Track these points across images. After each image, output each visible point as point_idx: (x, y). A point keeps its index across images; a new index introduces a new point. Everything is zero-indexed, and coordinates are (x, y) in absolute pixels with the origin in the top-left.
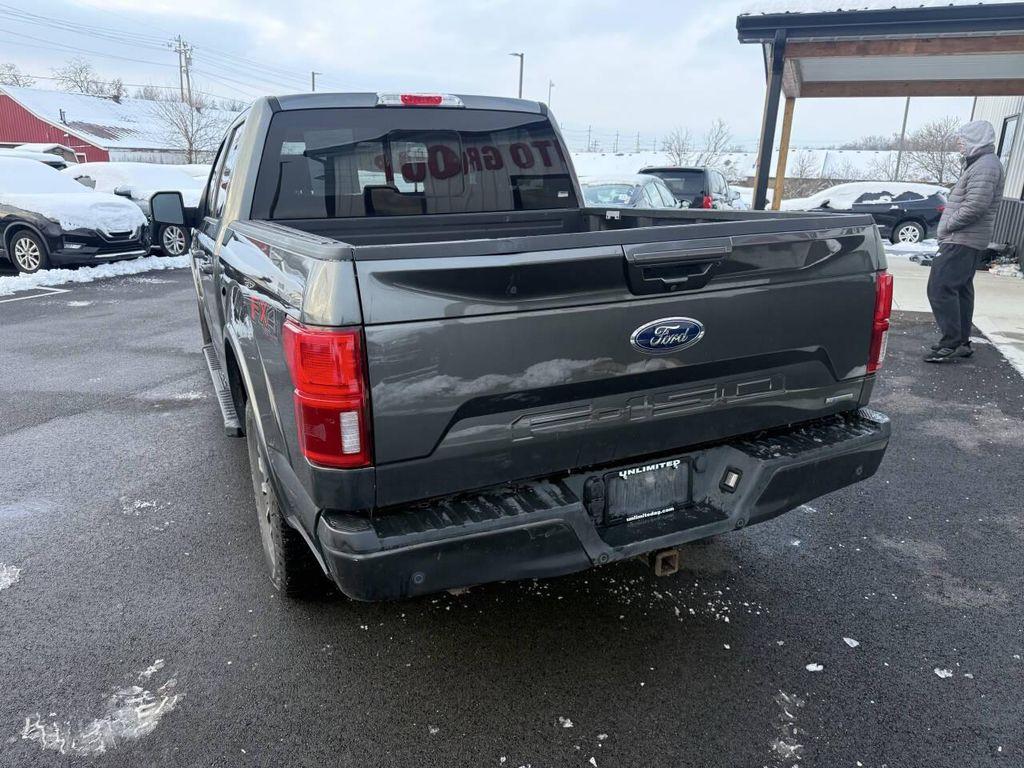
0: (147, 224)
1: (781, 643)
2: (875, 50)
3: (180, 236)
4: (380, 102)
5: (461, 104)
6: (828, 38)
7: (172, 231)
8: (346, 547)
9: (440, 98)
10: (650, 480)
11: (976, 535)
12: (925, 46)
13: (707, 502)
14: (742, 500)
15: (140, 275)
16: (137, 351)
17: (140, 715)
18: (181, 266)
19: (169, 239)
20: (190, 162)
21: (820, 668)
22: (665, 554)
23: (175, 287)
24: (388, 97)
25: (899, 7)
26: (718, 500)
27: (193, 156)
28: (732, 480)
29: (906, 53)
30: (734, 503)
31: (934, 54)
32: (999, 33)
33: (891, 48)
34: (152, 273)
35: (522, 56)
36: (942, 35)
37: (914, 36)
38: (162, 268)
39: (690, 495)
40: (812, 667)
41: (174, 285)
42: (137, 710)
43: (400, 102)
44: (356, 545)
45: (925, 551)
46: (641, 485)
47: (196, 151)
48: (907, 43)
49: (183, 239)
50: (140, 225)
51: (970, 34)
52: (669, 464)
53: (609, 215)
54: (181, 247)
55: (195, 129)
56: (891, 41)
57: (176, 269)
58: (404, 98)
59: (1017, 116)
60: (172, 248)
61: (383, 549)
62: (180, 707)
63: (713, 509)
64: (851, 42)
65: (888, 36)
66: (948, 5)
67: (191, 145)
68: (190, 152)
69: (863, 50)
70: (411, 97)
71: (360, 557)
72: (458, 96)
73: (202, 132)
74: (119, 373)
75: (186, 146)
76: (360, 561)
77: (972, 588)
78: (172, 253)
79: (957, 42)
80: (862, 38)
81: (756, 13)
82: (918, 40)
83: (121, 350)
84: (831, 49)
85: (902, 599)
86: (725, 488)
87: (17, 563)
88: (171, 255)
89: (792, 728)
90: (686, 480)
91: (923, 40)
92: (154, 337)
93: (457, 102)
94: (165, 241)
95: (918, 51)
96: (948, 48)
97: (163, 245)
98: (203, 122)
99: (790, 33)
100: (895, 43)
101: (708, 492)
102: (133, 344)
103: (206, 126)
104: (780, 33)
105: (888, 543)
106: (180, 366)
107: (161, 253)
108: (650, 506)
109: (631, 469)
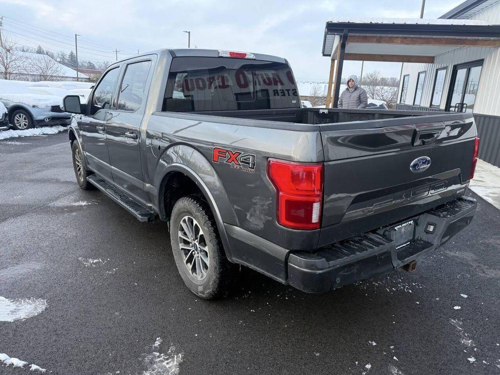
0: (7, 112)
1: (438, 299)
2: (384, 41)
3: (25, 119)
4: (220, 55)
5: (254, 58)
6: (364, 35)
7: (20, 116)
8: (314, 267)
9: (246, 55)
10: (403, 230)
11: (482, 248)
12: (404, 41)
13: (419, 238)
14: (438, 237)
15: (6, 140)
16: (32, 181)
17: (167, 366)
18: (28, 135)
19: (18, 121)
20: (6, 79)
21: (460, 308)
22: (413, 263)
23: (32, 146)
24: (224, 52)
25: (396, 23)
26: (425, 237)
27: (8, 76)
28: (431, 228)
29: (396, 43)
30: (434, 238)
31: (408, 44)
32: (434, 37)
33: (390, 41)
34: (12, 139)
35: (189, 33)
36: (411, 36)
37: (400, 36)
38: (17, 136)
39: (414, 235)
40: (456, 308)
41: (30, 145)
42: (164, 364)
43: (229, 55)
44: (320, 266)
45: (468, 256)
46: (400, 233)
47: (9, 73)
48: (397, 39)
49: (27, 121)
50: (4, 113)
51: (423, 36)
52: (410, 223)
53: (321, 111)
54: (25, 125)
55: (8, 61)
56: (391, 37)
57: (25, 137)
58: (231, 53)
59: (425, 72)
60: (20, 125)
61: (329, 267)
62: (185, 359)
63: (424, 241)
64: (374, 37)
65: (389, 35)
66: (415, 23)
67: (6, 69)
68: (6, 73)
69: (379, 41)
70: (233, 53)
71: (320, 272)
72: (253, 54)
73: (13, 63)
74: (30, 194)
75: (3, 70)
76: (320, 274)
77: (495, 269)
78: (20, 128)
79: (418, 40)
80: (378, 35)
81: (335, 21)
82: (401, 38)
83: (22, 181)
84: (365, 40)
85: (472, 276)
86: (428, 232)
87: (42, 297)
88: (20, 130)
89: (464, 334)
90: (413, 229)
91: (404, 38)
92: (37, 173)
93: (252, 57)
94: (16, 122)
95: (402, 42)
96: (414, 42)
97: (14, 124)
98: (14, 58)
99: (350, 31)
100: (392, 38)
101: (421, 234)
102: (27, 177)
103: (15, 60)
104: (345, 31)
105: (452, 254)
106: (64, 189)
107: (15, 128)
108: (402, 242)
109: (398, 225)
